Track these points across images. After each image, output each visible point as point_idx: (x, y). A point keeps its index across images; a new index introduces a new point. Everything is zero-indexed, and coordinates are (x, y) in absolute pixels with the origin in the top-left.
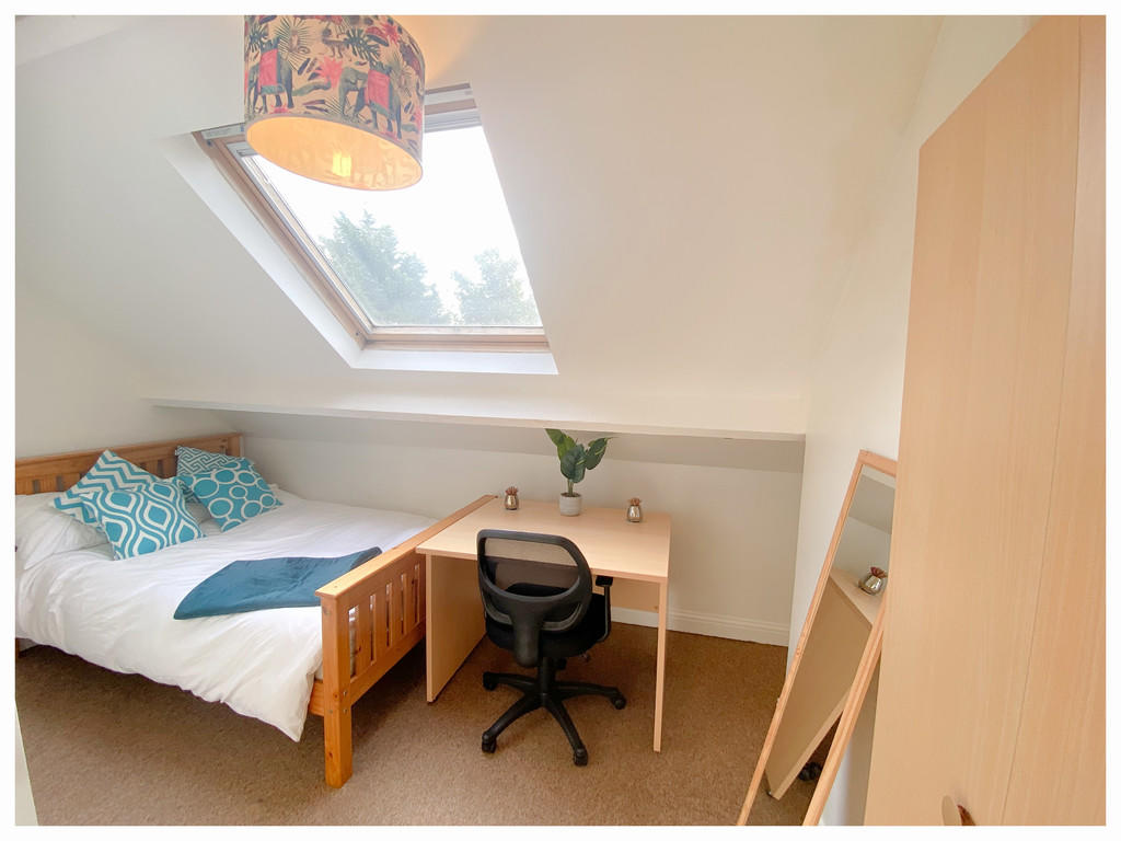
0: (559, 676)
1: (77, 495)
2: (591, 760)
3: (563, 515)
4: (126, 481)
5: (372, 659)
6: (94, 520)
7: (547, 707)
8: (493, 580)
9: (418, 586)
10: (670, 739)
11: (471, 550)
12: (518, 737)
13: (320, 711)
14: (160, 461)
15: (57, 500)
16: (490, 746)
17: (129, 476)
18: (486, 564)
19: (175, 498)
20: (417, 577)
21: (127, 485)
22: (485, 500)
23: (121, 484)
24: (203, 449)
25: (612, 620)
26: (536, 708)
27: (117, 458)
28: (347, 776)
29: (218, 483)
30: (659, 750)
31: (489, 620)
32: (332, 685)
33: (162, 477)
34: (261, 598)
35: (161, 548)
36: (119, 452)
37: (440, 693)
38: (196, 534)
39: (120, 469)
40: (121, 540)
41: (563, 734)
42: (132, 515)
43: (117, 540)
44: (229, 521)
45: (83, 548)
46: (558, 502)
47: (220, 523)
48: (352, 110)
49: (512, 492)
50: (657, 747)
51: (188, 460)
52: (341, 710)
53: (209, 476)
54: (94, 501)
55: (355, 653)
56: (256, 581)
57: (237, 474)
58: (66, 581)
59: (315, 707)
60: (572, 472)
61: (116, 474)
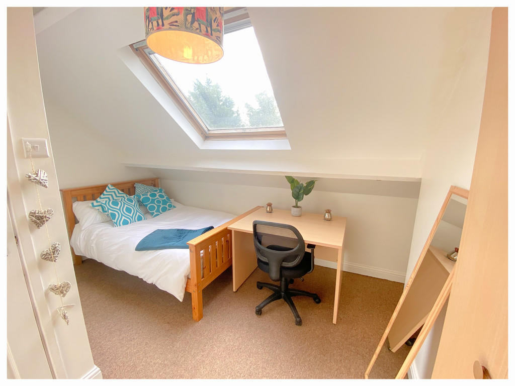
0: (290, 286)
1: (99, 202)
2: (303, 323)
3: (293, 216)
4: (117, 196)
5: (210, 271)
6: (106, 212)
7: (284, 299)
8: (260, 242)
9: (229, 243)
10: (341, 319)
11: (250, 229)
12: (271, 310)
13: (190, 291)
14: (128, 188)
15: (93, 203)
16: (259, 312)
17: (118, 195)
18: (257, 235)
19: (135, 203)
20: (228, 239)
21: (117, 198)
22: (258, 208)
23: (115, 198)
24: (145, 184)
25: (315, 264)
26: (280, 299)
27: (113, 188)
28: (201, 317)
29: (150, 198)
30: (335, 323)
31: (259, 260)
32: (194, 281)
33: (130, 195)
34: (166, 244)
35: (131, 223)
36: (113, 185)
37: (239, 288)
38: (143, 218)
39: (114, 192)
40: (116, 219)
41: (291, 311)
42: (120, 210)
43: (114, 220)
44: (155, 213)
45: (103, 222)
46: (291, 210)
47: (152, 214)
48: (189, 25)
49: (270, 205)
50: (335, 321)
51: (139, 188)
52: (198, 291)
53: (147, 195)
54: (105, 204)
55: (203, 269)
56: (165, 238)
57: (158, 195)
58: (97, 235)
59: (188, 289)
60: (297, 196)
61: (113, 194)
